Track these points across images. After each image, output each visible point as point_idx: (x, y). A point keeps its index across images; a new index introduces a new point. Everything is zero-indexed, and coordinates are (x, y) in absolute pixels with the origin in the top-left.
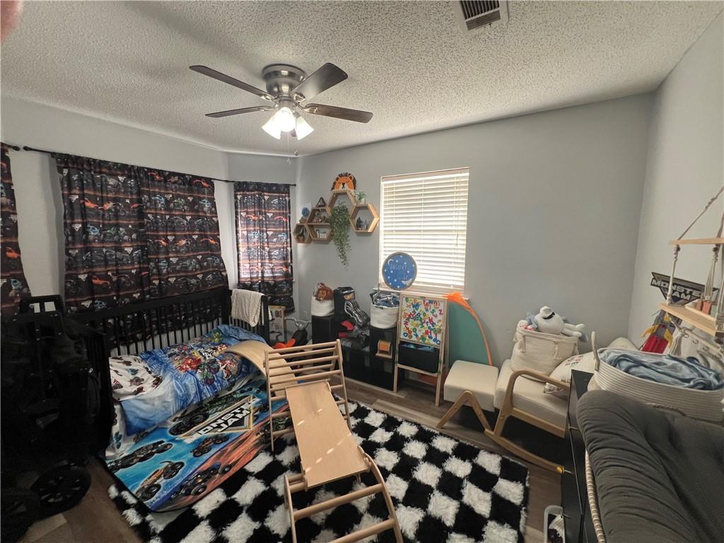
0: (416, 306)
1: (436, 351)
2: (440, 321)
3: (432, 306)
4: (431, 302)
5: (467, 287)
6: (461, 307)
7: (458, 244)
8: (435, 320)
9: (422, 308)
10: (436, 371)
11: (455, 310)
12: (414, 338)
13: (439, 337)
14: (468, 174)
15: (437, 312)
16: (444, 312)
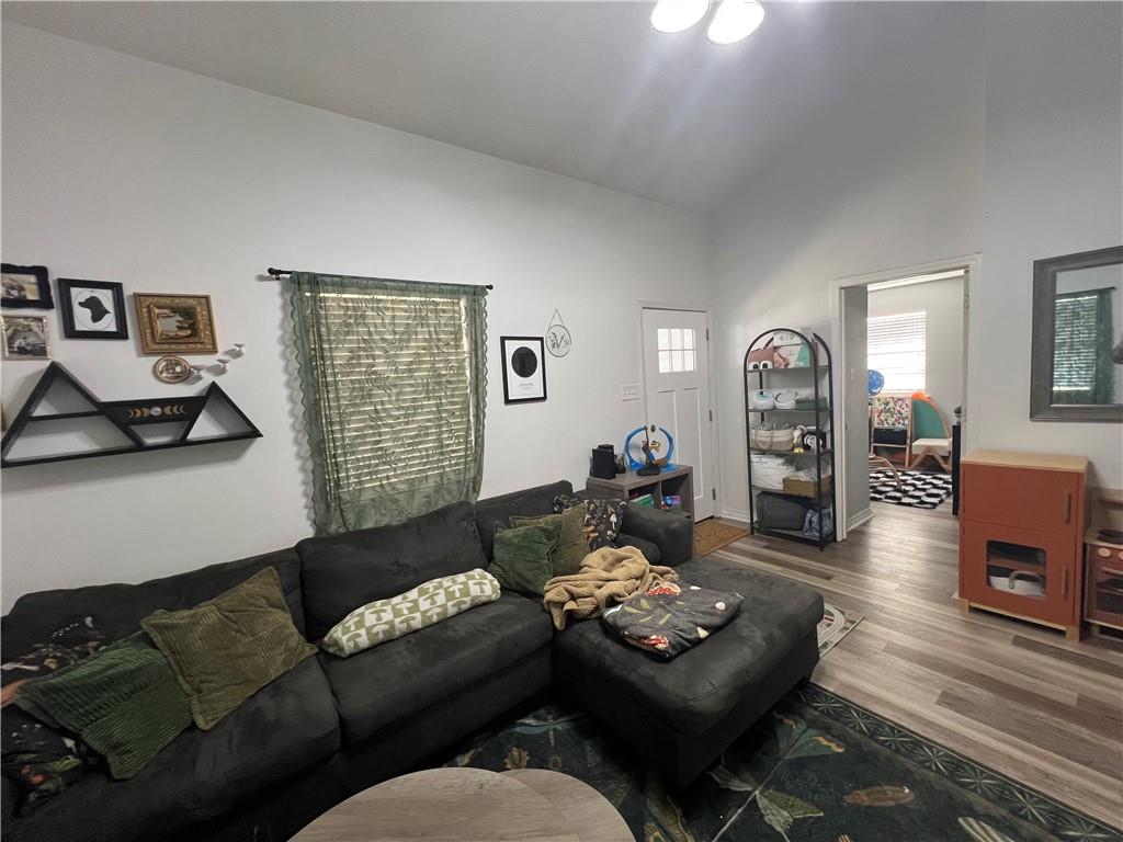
0: (887, 404)
1: (905, 432)
2: (907, 412)
3: (900, 403)
4: (899, 400)
5: (927, 390)
6: (926, 402)
7: (919, 362)
8: (902, 411)
9: (891, 405)
10: (905, 443)
11: (919, 405)
12: (886, 425)
13: (906, 422)
14: (924, 313)
15: (904, 406)
16: (910, 405)
